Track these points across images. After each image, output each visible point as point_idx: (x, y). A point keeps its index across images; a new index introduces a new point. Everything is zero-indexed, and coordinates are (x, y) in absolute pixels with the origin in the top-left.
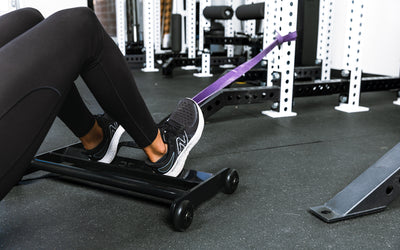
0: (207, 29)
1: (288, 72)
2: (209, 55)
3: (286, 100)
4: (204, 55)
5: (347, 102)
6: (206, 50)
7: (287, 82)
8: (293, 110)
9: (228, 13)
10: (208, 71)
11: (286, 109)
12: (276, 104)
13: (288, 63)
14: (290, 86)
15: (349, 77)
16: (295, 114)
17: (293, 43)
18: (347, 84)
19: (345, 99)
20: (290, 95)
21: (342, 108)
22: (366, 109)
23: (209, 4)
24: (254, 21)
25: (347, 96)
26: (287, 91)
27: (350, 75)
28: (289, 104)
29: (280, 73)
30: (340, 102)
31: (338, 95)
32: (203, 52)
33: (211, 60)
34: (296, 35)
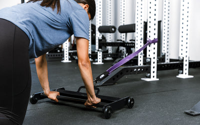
0: (100, 38)
1: (154, 58)
2: (101, 52)
3: (154, 72)
4: (99, 52)
5: (182, 73)
6: (100, 50)
7: (154, 63)
8: (157, 78)
9: (113, 29)
10: (101, 61)
11: (154, 77)
12: (149, 74)
13: (154, 53)
14: (155, 65)
15: (183, 60)
16: (158, 79)
17: (156, 44)
18: (182, 64)
19: (181, 71)
20: (155, 70)
21: (180, 76)
22: (192, 77)
23: (101, 25)
24: (125, 34)
25: (183, 70)
26: (154, 67)
27: (183, 59)
28: (155, 74)
29: (150, 59)
30: (179, 73)
31: (177, 70)
32: (98, 51)
33: (103, 55)
34: (157, 40)
